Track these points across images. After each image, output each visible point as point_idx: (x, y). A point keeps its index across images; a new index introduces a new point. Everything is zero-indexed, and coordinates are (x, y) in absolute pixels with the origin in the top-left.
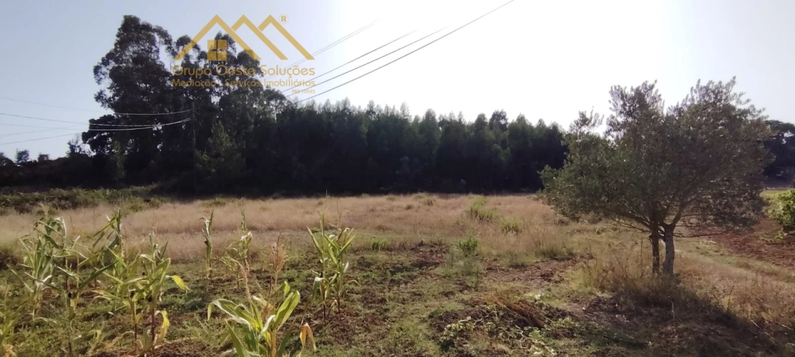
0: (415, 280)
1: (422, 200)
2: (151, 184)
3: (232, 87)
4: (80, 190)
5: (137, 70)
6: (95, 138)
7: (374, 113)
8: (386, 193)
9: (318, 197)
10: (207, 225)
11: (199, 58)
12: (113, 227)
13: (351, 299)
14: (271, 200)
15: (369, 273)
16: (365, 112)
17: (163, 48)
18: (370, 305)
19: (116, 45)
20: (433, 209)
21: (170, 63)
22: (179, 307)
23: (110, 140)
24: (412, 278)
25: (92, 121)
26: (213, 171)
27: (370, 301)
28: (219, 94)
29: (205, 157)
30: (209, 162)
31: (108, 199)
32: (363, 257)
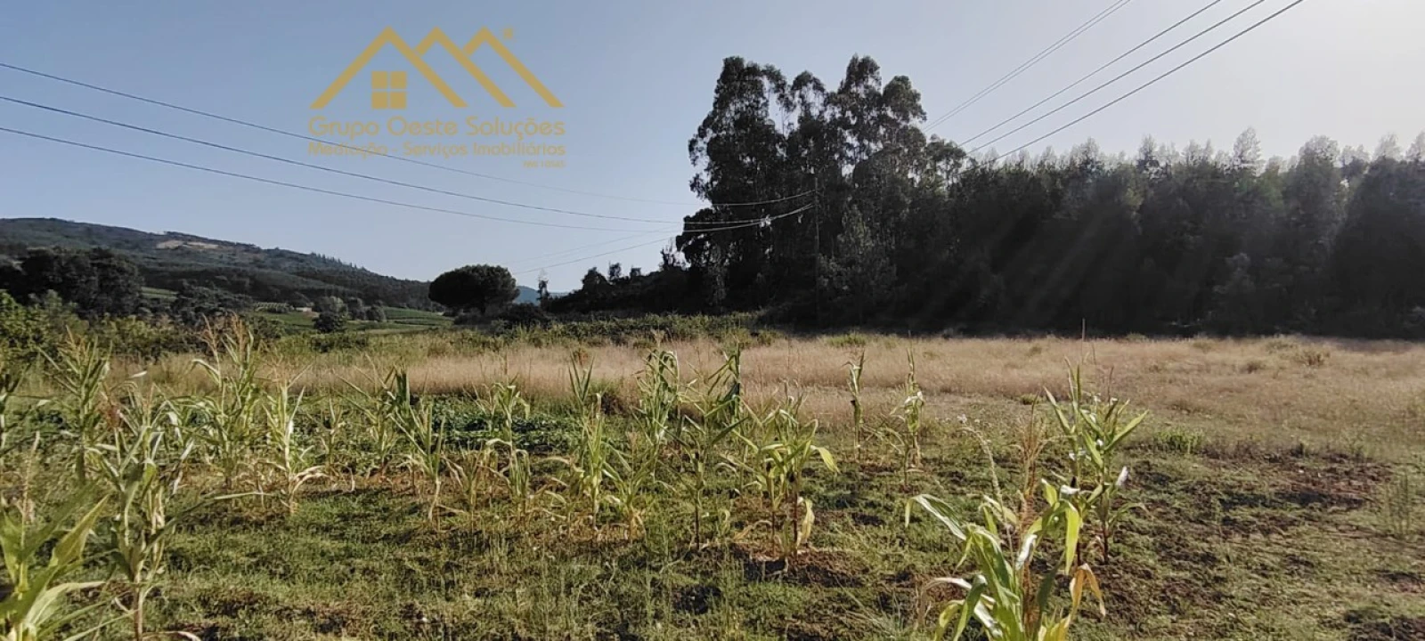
0: (1292, 530)
1: (1291, 353)
2: (759, 309)
3: (873, 146)
4: (676, 316)
5: (740, 139)
6: (690, 243)
7: (1156, 164)
8: (1186, 334)
9: (1029, 337)
10: (855, 375)
11: (825, 104)
12: (730, 368)
13: (1130, 541)
14: (940, 339)
15: (1165, 496)
16: (1135, 164)
17: (773, 99)
18: (1177, 562)
19: (715, 104)
20: (1323, 373)
21: (781, 119)
22: (820, 499)
23: (708, 245)
24: (1284, 524)
25: (687, 219)
26: (845, 288)
27: (1176, 553)
28: (852, 161)
29: (834, 265)
30: (839, 274)
31: (707, 329)
32: (1148, 463)
